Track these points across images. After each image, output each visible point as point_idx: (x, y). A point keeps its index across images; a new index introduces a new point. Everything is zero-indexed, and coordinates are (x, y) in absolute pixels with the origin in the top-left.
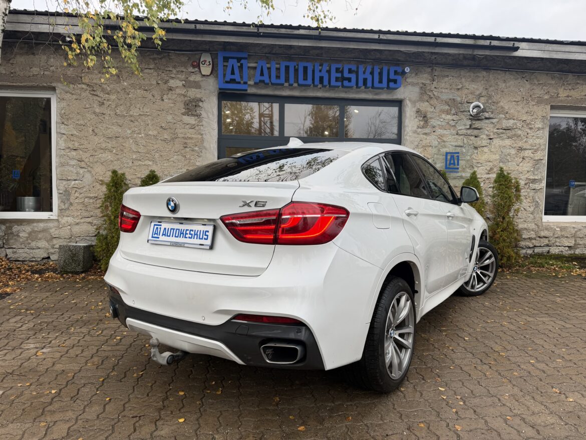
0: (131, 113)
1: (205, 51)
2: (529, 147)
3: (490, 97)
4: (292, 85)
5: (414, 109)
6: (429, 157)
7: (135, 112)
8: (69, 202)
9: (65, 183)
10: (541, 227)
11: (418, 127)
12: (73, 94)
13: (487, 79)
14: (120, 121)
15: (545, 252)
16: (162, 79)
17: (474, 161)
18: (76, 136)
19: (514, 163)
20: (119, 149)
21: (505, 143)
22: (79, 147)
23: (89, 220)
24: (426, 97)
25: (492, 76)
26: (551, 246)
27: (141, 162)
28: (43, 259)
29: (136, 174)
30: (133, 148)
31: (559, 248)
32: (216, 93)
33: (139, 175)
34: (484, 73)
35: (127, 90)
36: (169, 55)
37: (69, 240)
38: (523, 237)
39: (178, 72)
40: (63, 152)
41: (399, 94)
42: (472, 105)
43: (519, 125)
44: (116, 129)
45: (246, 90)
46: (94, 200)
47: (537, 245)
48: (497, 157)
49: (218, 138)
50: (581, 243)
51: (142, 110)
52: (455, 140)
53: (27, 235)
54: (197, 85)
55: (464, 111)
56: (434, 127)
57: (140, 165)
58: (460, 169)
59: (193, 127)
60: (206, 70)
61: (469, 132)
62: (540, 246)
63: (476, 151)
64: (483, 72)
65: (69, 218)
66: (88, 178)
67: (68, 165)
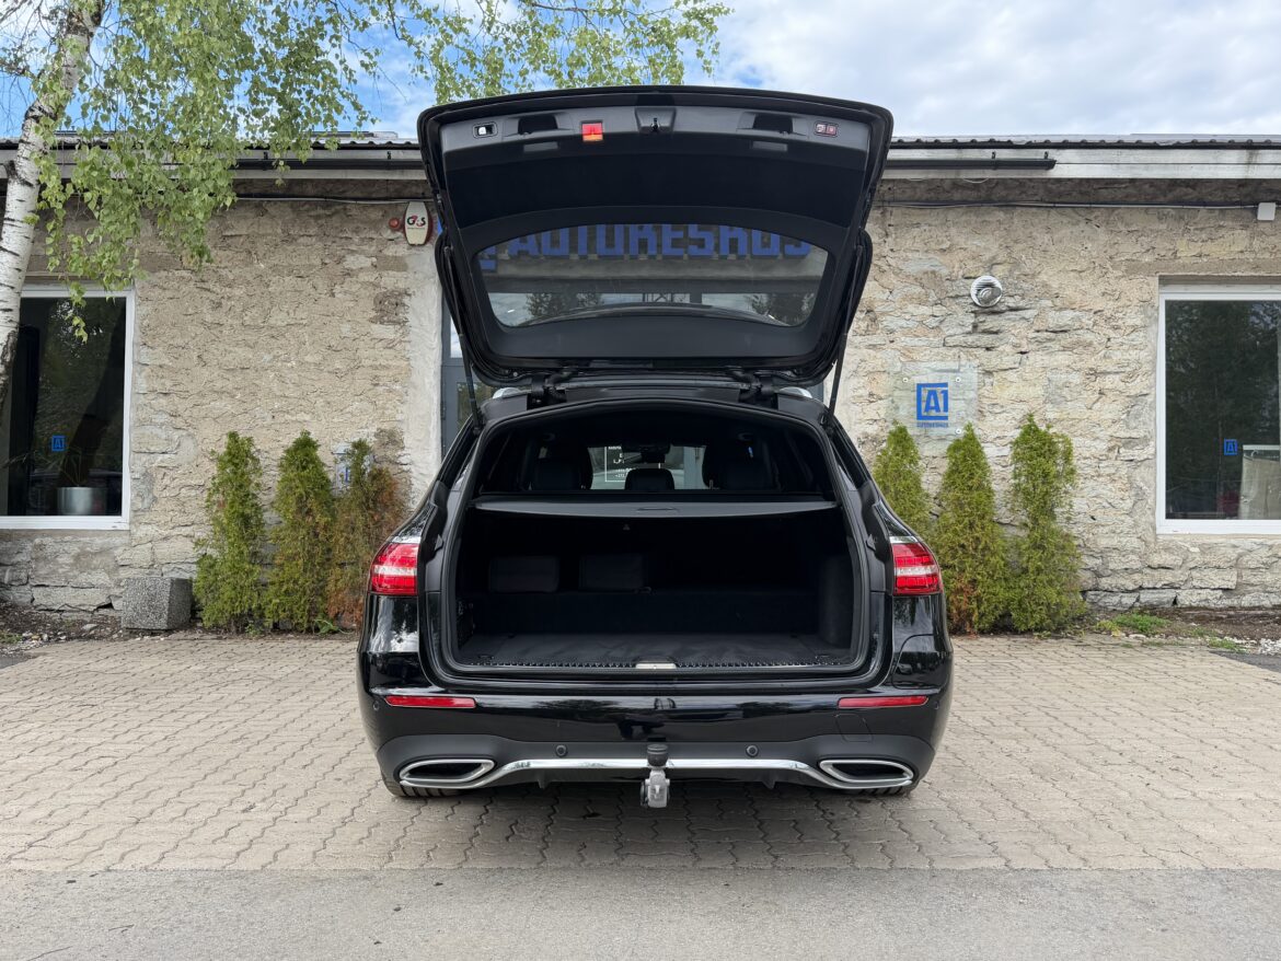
0: (272, 321)
1: (415, 198)
2: (1115, 369)
3: (1016, 264)
4: (585, 257)
6: (882, 396)
7: (278, 319)
8: (151, 496)
9: (145, 458)
10: (1152, 545)
12: (165, 289)
13: (1007, 226)
14: (251, 338)
15: (1165, 600)
16: (332, 255)
17: (985, 400)
18: (169, 368)
19: (1080, 404)
20: (247, 391)
21: (1056, 361)
22: (173, 388)
23: (188, 531)
25: (1018, 220)
26: (1179, 588)
27: (288, 417)
28: (100, 607)
29: (280, 438)
30: (275, 389)
31: (1200, 591)
32: (437, 279)
33: (284, 443)
34: (1000, 215)
35: (264, 279)
36: (345, 209)
37: (148, 571)
38: (1112, 566)
39: (362, 239)
40: (142, 399)
42: (975, 284)
43: (1087, 320)
44: (242, 353)
45: (494, 270)
46: (198, 492)
47: (1146, 585)
48: (1039, 391)
49: (442, 366)
50: (1253, 580)
51: (292, 315)
52: (939, 358)
53: (72, 561)
54: (399, 265)
55: (957, 297)
56: (892, 331)
57: (286, 422)
58: (951, 420)
59: (390, 345)
60: (417, 234)
61: (970, 339)
62: (1154, 588)
63: (987, 380)
64: (997, 213)
65: (150, 527)
66: (188, 448)
67: (151, 423)
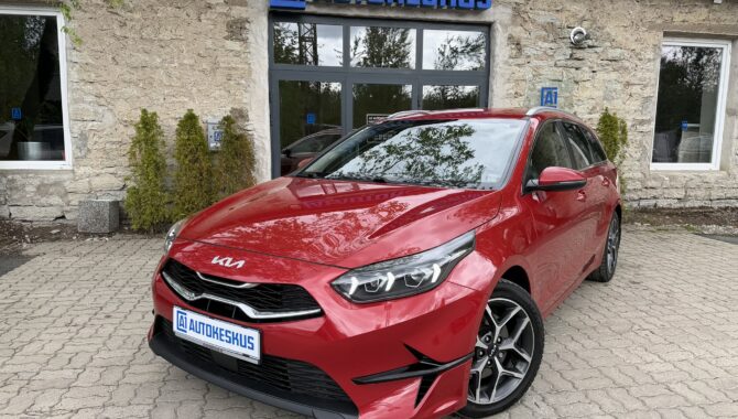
0: (161, 36)
2: (636, 82)
3: (594, 21)
4: (360, 2)
5: (506, 35)
6: (522, 93)
7: (165, 35)
8: (86, 149)
9: (80, 124)
10: (648, 177)
11: (511, 57)
12: (86, 12)
14: (147, 47)
15: (651, 205)
17: (574, 98)
18: (92, 66)
19: (620, 101)
20: (146, 82)
21: (610, 77)
22: (98, 79)
23: (112, 170)
24: (519, 20)
26: (658, 199)
27: (174, 99)
28: (57, 218)
29: (170, 113)
30: (164, 81)
31: (667, 200)
32: (266, 12)
33: (173, 115)
37: (88, 196)
38: (629, 188)
40: (75, 86)
41: (487, 16)
42: (574, 31)
43: (627, 55)
44: (143, 57)
45: (303, 9)
46: (118, 146)
47: (643, 197)
48: (601, 93)
49: (270, 70)
50: (692, 194)
51: (174, 33)
52: (552, 73)
53: (34, 189)
55: (564, 38)
56: (529, 57)
57: (173, 102)
59: (237, 54)
61: (570, 63)
62: (647, 199)
63: (576, 86)
65: (87, 168)
66: (109, 119)
67: (83, 102)
